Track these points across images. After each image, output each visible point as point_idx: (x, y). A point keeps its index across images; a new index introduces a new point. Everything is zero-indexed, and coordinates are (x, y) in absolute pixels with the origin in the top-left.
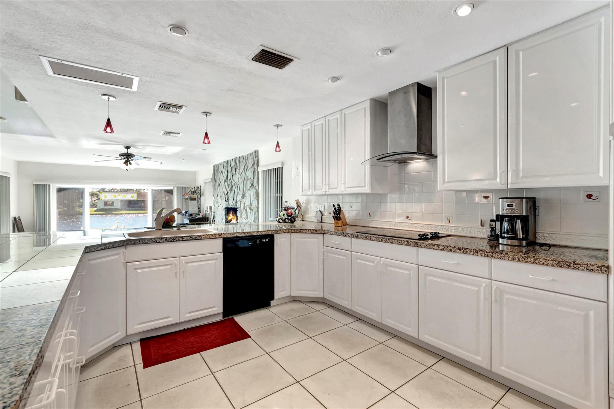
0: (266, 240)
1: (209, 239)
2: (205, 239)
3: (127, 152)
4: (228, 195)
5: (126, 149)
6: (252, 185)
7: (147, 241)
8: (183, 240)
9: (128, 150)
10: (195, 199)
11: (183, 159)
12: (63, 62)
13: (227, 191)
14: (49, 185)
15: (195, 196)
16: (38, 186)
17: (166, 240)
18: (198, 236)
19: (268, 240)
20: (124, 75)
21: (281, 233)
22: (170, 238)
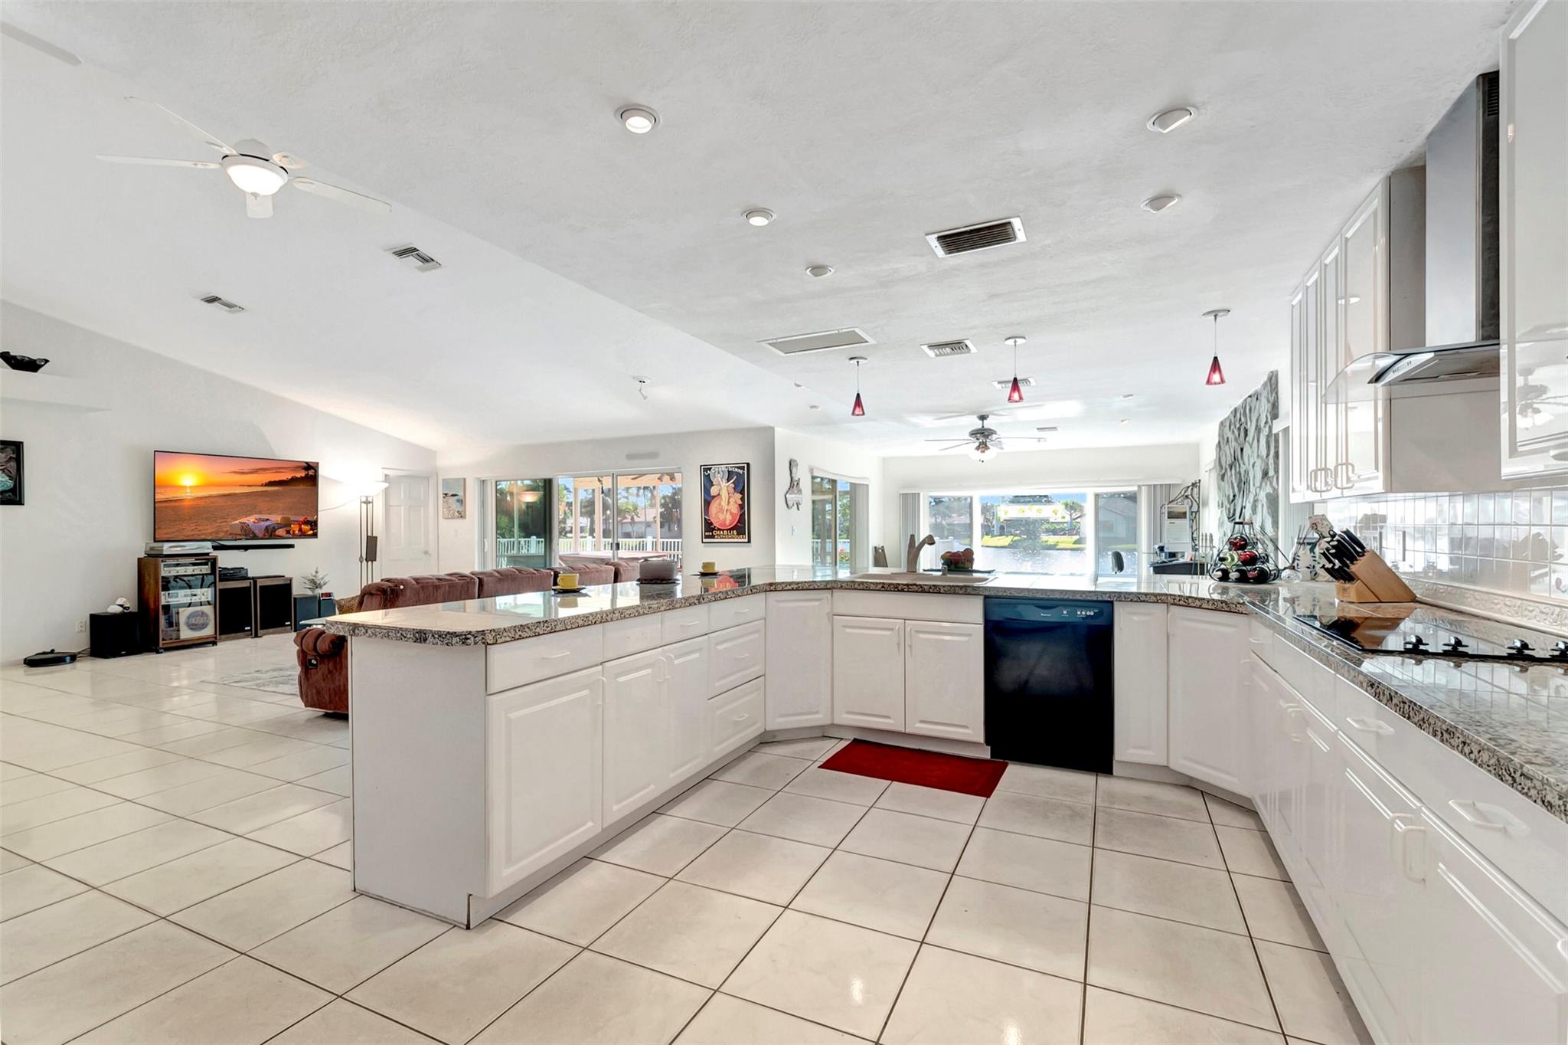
0: (1088, 613)
1: (954, 593)
2: (946, 593)
3: (983, 427)
4: (1235, 505)
5: (981, 422)
6: (1265, 474)
7: (856, 586)
8: (908, 591)
9: (985, 421)
10: (1183, 515)
11: (1123, 421)
12: (779, 340)
13: (1234, 491)
14: (919, 494)
15: (1184, 507)
16: (905, 496)
17: (883, 587)
18: (934, 586)
19: (1092, 614)
20: (841, 331)
21: (1131, 601)
22: (889, 585)
